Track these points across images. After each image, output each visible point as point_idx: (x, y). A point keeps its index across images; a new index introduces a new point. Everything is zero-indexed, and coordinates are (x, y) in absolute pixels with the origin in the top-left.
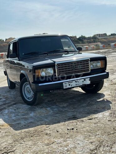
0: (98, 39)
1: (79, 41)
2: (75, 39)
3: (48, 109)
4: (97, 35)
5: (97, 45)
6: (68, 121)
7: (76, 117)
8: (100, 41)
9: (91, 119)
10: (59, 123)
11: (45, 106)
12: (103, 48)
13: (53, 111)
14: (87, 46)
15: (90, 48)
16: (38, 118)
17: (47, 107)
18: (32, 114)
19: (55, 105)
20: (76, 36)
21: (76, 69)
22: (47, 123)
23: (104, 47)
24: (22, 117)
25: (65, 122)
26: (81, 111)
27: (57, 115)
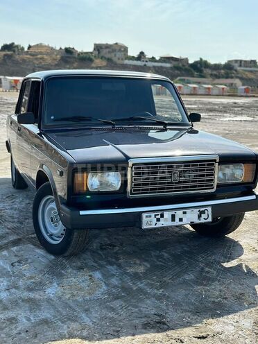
0: (236, 71)
1: (192, 70)
2: (183, 66)
3: (97, 275)
4: (236, 61)
5: (232, 84)
6: (143, 333)
7: (164, 323)
8: (239, 75)
9: (203, 338)
10: (119, 337)
11: (91, 263)
12: (245, 94)
13: (107, 285)
14: (210, 86)
15: (215, 92)
16: (66, 305)
17: (93, 269)
18: (52, 291)
19: (115, 263)
20: (187, 59)
21: (180, 182)
22: (85, 333)
23: (246, 91)
24: (26, 294)
25: (134, 335)
26: (180, 298)
27: (117, 304)
